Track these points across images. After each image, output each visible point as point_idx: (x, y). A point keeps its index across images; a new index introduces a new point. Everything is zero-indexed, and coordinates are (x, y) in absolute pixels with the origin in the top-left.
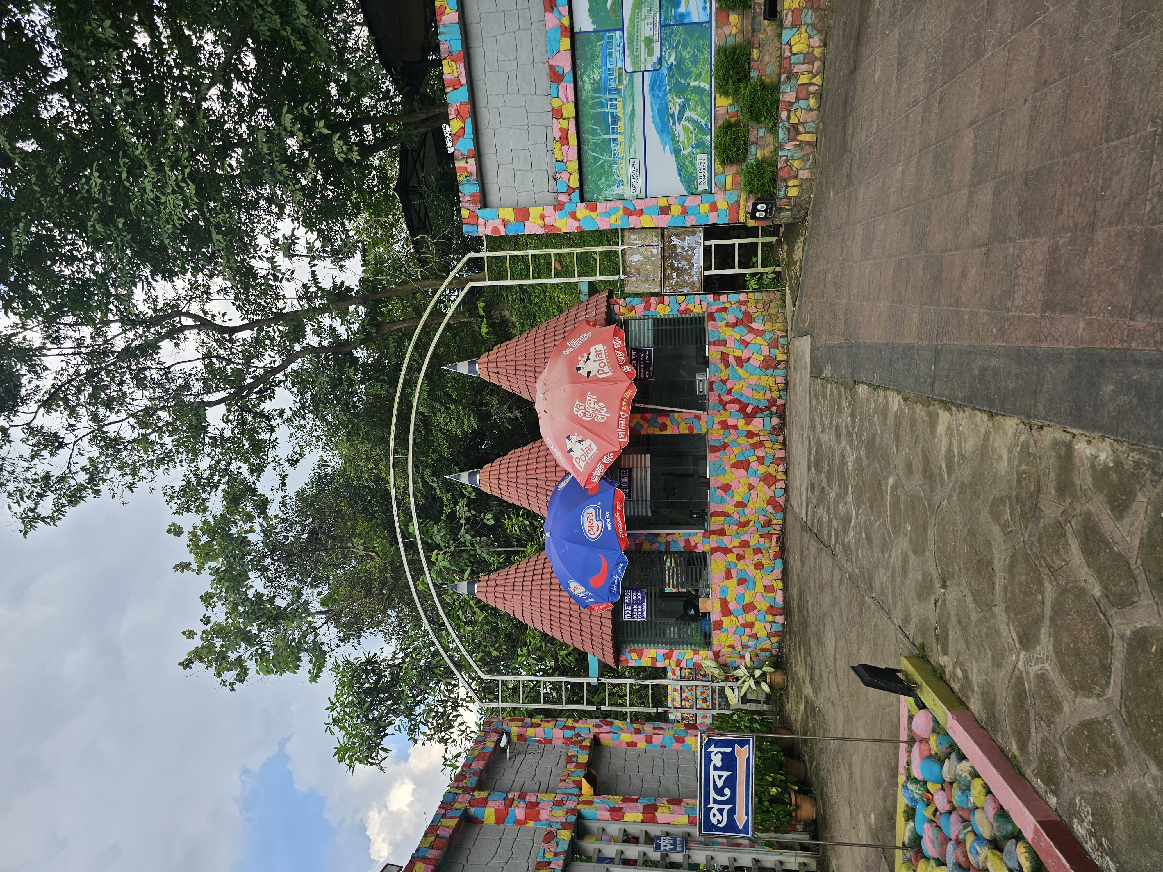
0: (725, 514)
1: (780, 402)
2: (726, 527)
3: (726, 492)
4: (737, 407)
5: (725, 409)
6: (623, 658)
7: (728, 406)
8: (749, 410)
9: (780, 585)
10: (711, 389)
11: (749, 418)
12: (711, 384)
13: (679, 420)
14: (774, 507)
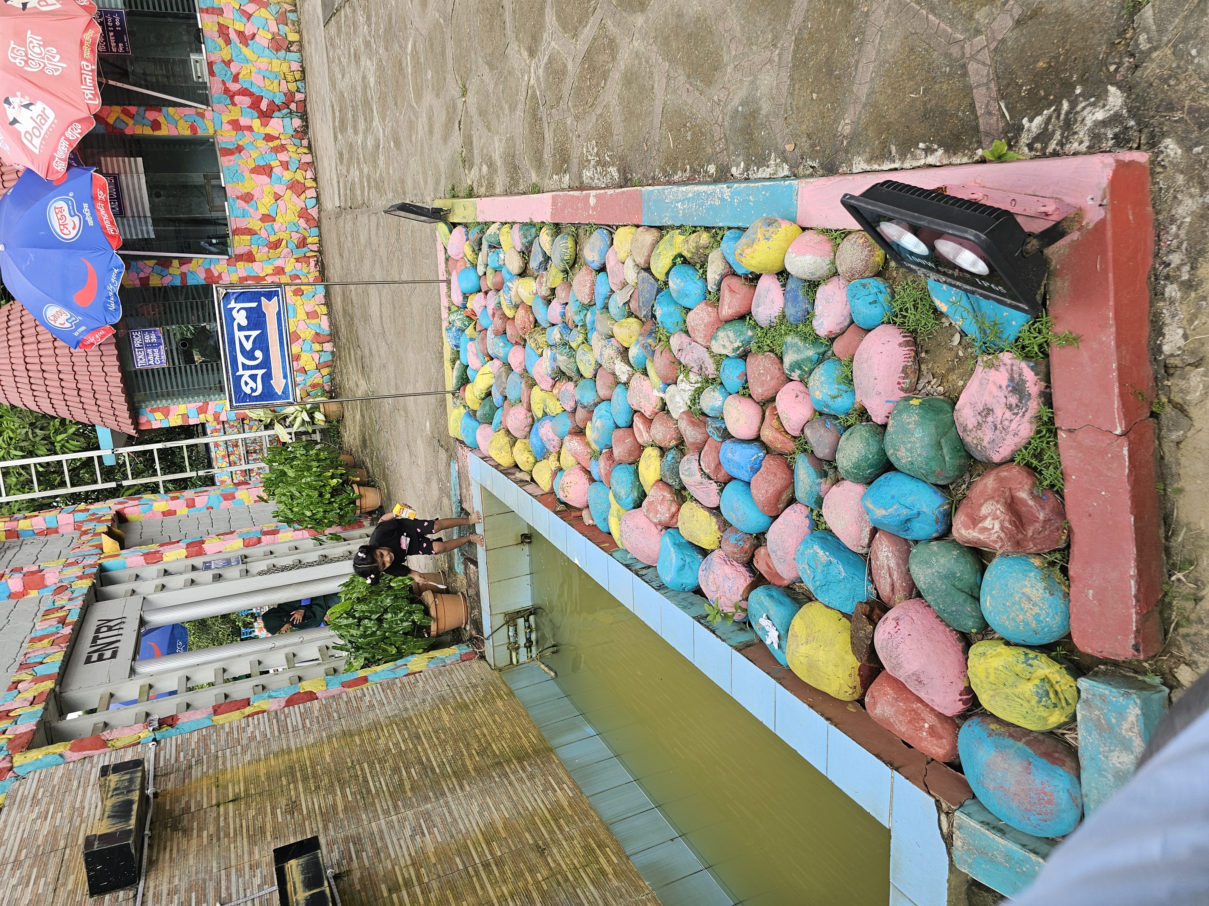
0: (250, 232)
1: (299, 97)
2: (254, 250)
3: (247, 202)
4: (247, 100)
5: (234, 104)
6: (143, 420)
7: (237, 98)
8: (264, 106)
9: (324, 309)
10: (212, 73)
11: (265, 116)
12: (210, 64)
13: (177, 117)
14: (307, 221)
